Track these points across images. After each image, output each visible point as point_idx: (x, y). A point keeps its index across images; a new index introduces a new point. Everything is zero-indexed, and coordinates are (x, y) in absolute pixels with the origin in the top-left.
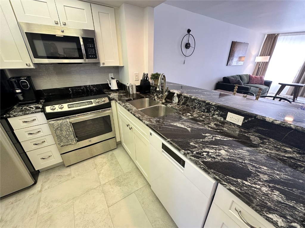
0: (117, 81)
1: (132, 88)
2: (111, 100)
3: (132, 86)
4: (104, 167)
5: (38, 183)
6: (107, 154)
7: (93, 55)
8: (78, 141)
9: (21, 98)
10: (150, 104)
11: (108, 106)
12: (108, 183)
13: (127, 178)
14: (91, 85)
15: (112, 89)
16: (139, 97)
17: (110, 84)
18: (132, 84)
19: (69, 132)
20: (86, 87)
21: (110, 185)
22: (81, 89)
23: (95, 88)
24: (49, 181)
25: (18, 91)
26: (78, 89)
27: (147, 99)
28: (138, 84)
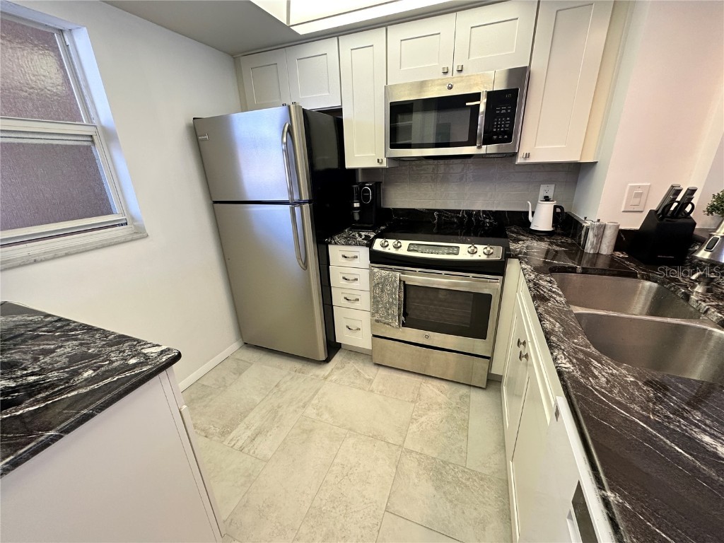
0: (555, 207)
1: (596, 236)
2: (508, 255)
3: (603, 228)
4: (430, 413)
5: (330, 363)
6: (455, 387)
7: (505, 133)
8: (404, 325)
9: (357, 217)
10: (657, 307)
11: (496, 269)
12: (418, 456)
13: (466, 486)
14: (484, 212)
15: (533, 227)
16: (615, 269)
17: (533, 213)
18: (604, 221)
19: (393, 298)
20: (469, 213)
21: (419, 464)
22: (458, 217)
23: (490, 219)
24: (341, 371)
25: (356, 205)
26: (452, 217)
27: (648, 284)
28: (634, 223)
